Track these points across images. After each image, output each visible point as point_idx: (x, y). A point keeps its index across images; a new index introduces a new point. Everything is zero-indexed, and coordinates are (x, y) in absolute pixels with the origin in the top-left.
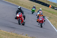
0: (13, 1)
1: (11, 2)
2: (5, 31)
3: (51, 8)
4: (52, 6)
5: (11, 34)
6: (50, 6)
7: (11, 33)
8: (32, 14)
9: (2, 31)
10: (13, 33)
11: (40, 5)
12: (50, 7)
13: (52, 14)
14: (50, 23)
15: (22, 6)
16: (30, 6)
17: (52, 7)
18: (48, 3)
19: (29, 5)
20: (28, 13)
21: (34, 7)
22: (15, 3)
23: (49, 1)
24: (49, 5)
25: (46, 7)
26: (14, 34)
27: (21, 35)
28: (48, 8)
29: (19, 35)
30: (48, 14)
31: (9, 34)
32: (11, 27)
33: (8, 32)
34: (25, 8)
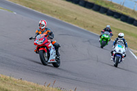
0: (52, 11)
2: (32, 83)
5: (46, 90)
7: (46, 88)
8: (102, 47)
10: (51, 88)
11: (118, 21)
15: (75, 24)
16: (93, 23)
19: (90, 22)
20: (89, 41)
21: (108, 30)
22: (57, 15)
26: (54, 89)
31: (42, 90)
32: (46, 73)
33: (40, 86)
34: (82, 28)
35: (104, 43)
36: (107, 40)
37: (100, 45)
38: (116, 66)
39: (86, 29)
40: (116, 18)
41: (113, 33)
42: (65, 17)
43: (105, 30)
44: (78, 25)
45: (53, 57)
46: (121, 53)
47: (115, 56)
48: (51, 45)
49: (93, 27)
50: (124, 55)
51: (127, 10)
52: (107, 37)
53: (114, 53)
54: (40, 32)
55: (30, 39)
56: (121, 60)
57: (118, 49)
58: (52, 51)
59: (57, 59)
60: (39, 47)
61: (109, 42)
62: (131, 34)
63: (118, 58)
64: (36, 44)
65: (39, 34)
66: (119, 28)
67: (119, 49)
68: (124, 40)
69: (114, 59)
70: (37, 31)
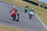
3: (40, 6)
4: (40, 5)
6: (39, 5)
7: (6, 27)
11: (31, 4)
12: (39, 6)
13: (41, 11)
14: (39, 19)
16: (22, 5)
18: (38, 2)
20: (21, 11)
23: (38, 1)
24: (38, 4)
25: (36, 6)
26: (9, 27)
28: (38, 6)
30: (38, 11)
35: (26, 11)
36: (27, 10)
37: (25, 12)
38: (30, 19)
39: (20, 7)
40: (30, 3)
42: (13, 3)
44: (17, 5)
50: (33, 15)
52: (27, 9)
56: (32, 17)
58: (17, 16)
59: (18, 19)
61: (27, 11)
62: (35, 9)
63: (31, 16)
67: (31, 13)
68: (33, 10)
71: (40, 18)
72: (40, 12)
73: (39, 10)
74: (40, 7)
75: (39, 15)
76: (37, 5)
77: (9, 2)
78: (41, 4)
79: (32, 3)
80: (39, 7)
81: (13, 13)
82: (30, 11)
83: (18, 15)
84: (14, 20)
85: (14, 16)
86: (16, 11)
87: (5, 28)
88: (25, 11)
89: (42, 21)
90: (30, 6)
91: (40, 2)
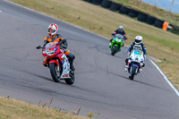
0: (48, 9)
1: (44, 11)
3: (168, 29)
4: (170, 25)
5: (41, 111)
6: (166, 24)
8: (113, 54)
9: (15, 100)
10: (47, 109)
11: (134, 21)
12: (165, 29)
13: (172, 49)
14: (165, 78)
15: (79, 24)
16: (102, 24)
17: (170, 27)
18: (160, 15)
19: (98, 22)
20: (96, 47)
21: (120, 32)
22: (55, 14)
23: (161, 10)
24: (163, 22)
25: (153, 27)
26: (51, 110)
27: (74, 114)
28: (160, 29)
29: (68, 115)
30: (160, 48)
31: (35, 111)
33: (33, 106)
34: (88, 30)
35: (116, 49)
36: (119, 44)
37: (111, 52)
38: (131, 78)
39: (92, 32)
40: (132, 17)
41: (127, 36)
42: (65, 16)
43: (117, 32)
44: (82, 25)
45: (66, 72)
46: (139, 61)
47: (130, 65)
48: (64, 56)
49: (101, 28)
50: (142, 64)
51: (146, 6)
52: (120, 41)
53: (129, 61)
54: (50, 40)
55: (38, 48)
56: (138, 71)
57: (134, 56)
58: (66, 64)
59: (72, 74)
60: (49, 59)
61: (121, 48)
62: (151, 38)
63: (134, 67)
64: (45, 55)
65: (48, 42)
66: (135, 30)
67: (136, 56)
68: (142, 45)
69: (129, 69)
70: (45, 38)
71: (169, 75)
72: (167, 50)
73: (164, 43)
74: (169, 33)
75: (165, 62)
76: (156, 26)
77: (51, 13)
78: (173, 22)
79: (140, 15)
80: (163, 34)
81: (49, 53)
82: (131, 50)
83: (71, 59)
84: (55, 80)
85: (56, 65)
86: (63, 43)
87: (36, 114)
88: (112, 50)
89: (175, 87)
90: (129, 30)
91: (170, 15)
